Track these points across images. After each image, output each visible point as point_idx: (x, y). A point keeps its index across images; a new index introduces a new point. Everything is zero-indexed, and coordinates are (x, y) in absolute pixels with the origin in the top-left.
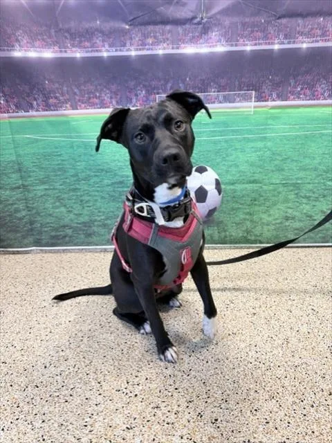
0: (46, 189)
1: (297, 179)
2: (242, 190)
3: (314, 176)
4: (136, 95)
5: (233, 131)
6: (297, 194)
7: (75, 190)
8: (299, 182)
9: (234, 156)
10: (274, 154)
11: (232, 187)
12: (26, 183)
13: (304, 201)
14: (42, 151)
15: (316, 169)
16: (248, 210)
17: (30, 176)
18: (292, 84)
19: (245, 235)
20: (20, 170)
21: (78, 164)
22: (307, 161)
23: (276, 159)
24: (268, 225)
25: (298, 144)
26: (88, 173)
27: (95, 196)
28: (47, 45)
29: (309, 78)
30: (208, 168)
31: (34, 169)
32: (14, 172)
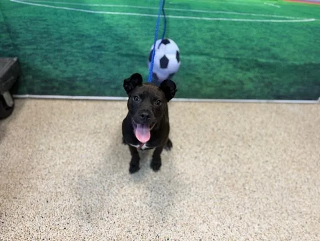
0: (34, 49)
1: (238, 55)
2: (195, 61)
3: (250, 54)
5: (194, 13)
6: (235, 66)
7: (60, 50)
8: (239, 57)
9: (192, 34)
10: (223, 34)
12: (16, 43)
13: (239, 70)
14: (27, 15)
15: (252, 49)
17: (18, 37)
20: (8, 31)
21: (63, 29)
22: (248, 43)
23: (223, 39)
25: (243, 29)
26: (71, 37)
27: (77, 56)
30: (171, 41)
31: (21, 31)
32: (3, 33)
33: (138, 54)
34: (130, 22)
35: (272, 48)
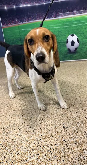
2: (85, 41)
4: (53, 14)
5: (82, 22)
9: (82, 30)
11: (82, 40)
20: (20, 40)
28: (28, 3)
30: (74, 35)
32: (19, 41)
33: (62, 41)
34: (59, 30)
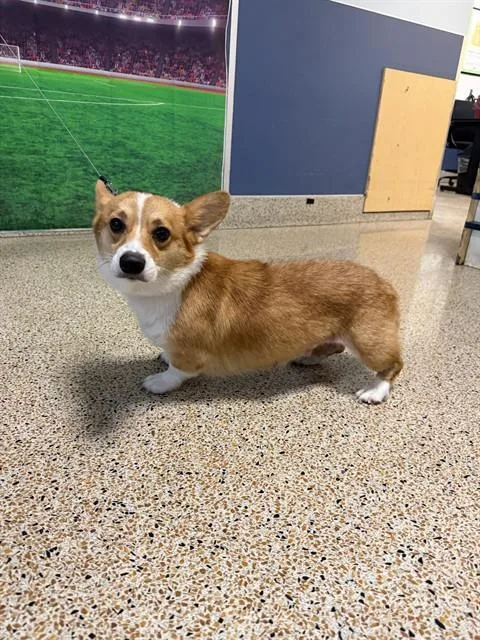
3: (100, 150)
6: (84, 170)
9: (6, 120)
10: (51, 122)
11: (10, 158)
15: (100, 143)
16: (33, 188)
18: (61, 46)
19: (35, 218)
22: (90, 134)
23: (55, 129)
24: (59, 206)
25: (77, 114)
29: (77, 43)
35: (125, 141)
